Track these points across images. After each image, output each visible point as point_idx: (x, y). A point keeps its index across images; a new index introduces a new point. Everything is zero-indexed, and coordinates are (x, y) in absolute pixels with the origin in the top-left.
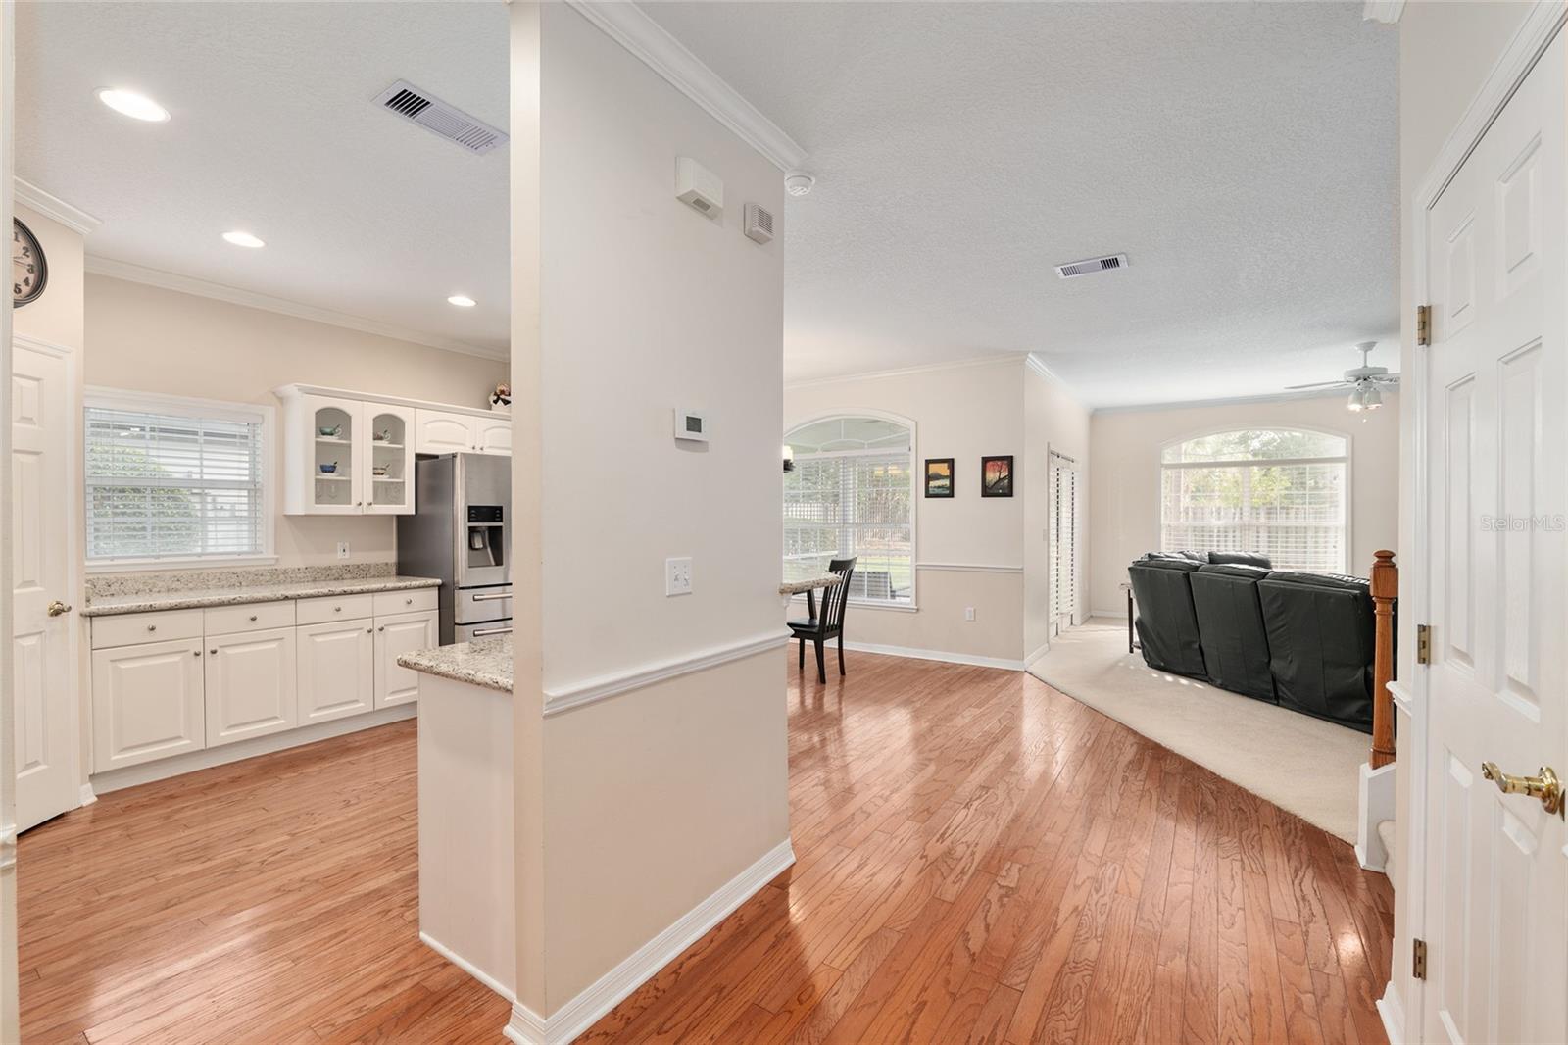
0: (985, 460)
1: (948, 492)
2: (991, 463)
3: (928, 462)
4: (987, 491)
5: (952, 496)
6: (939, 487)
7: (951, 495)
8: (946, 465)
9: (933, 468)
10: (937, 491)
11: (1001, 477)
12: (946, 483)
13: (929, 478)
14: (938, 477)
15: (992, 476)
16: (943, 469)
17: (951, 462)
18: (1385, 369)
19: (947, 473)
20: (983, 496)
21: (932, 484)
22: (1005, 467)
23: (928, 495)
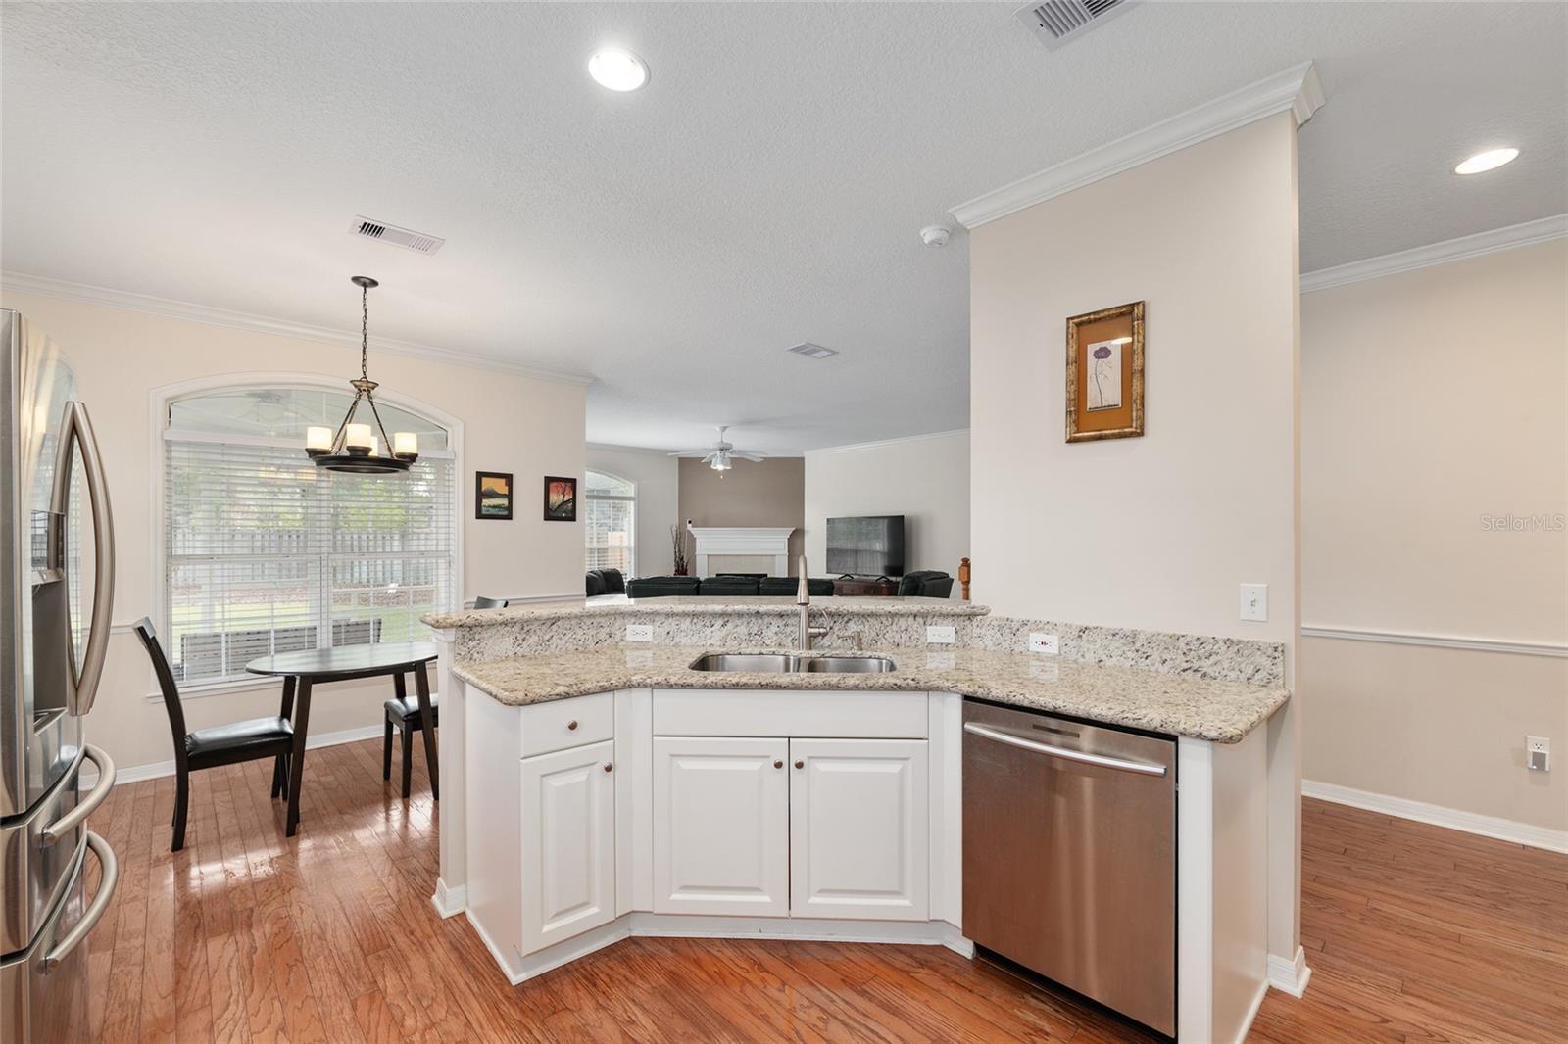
0: (549, 480)
1: (506, 513)
2: (555, 484)
3: (480, 475)
4: (551, 514)
5: (511, 519)
6: (494, 507)
7: (509, 517)
8: (503, 481)
9: (487, 483)
10: (493, 512)
11: (566, 500)
12: (504, 502)
13: (481, 495)
14: (492, 495)
15: (556, 499)
16: (500, 486)
17: (508, 478)
18: (731, 445)
19: (505, 491)
20: (545, 519)
21: (486, 502)
22: (568, 489)
23: (480, 516)
